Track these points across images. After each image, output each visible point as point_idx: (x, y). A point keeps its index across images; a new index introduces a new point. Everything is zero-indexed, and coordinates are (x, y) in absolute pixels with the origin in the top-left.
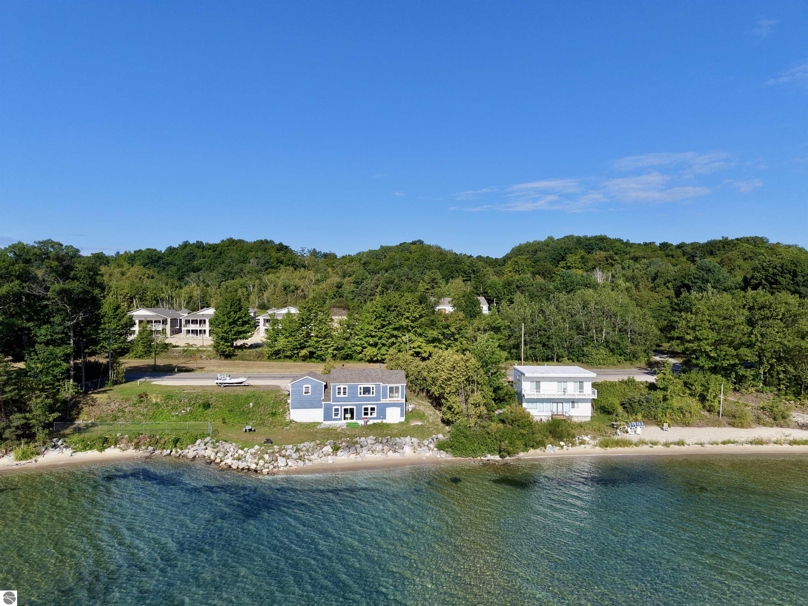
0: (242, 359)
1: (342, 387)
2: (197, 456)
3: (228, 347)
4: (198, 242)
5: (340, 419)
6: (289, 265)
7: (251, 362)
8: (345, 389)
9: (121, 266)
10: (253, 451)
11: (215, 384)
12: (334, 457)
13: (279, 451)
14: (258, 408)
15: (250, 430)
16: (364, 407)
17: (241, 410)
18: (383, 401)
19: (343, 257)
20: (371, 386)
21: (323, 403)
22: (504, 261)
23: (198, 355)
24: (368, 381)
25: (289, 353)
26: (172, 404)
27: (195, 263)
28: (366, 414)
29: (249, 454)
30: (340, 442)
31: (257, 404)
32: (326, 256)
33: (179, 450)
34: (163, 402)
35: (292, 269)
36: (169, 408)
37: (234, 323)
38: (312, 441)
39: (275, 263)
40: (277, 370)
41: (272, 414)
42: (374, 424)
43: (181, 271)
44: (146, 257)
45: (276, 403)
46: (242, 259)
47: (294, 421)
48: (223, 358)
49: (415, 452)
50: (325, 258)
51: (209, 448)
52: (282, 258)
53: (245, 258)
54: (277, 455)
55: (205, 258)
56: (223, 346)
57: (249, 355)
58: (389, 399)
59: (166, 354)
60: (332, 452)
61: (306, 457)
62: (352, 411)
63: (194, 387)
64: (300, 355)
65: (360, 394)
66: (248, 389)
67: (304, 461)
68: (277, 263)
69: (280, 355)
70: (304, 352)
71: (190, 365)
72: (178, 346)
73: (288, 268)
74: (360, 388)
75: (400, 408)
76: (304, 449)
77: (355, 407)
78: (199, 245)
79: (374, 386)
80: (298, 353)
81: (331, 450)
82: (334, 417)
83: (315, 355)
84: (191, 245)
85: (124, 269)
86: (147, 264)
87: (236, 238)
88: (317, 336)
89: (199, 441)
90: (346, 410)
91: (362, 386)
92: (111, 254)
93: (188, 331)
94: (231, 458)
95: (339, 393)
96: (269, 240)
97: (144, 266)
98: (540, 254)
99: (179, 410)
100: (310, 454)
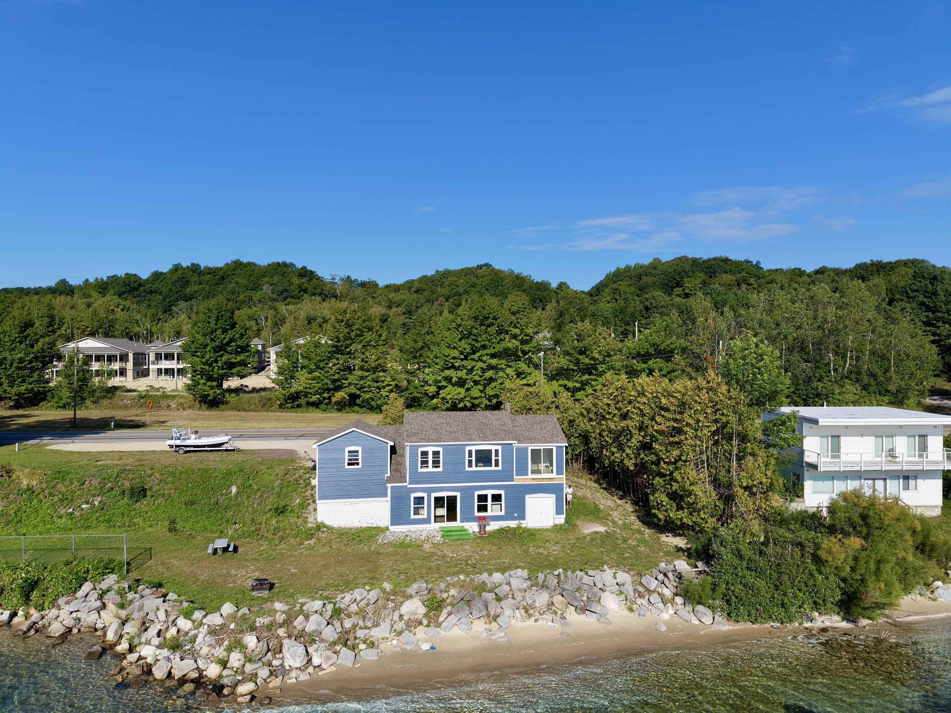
0: (237, 409)
1: (430, 450)
2: (75, 631)
3: (212, 387)
4: (193, 264)
5: (427, 521)
6: (315, 294)
7: (251, 413)
8: (436, 453)
9: (89, 296)
10: (215, 619)
11: (168, 449)
12: (432, 631)
13: (287, 623)
14: (248, 497)
15: (225, 550)
16: (477, 493)
17: (212, 501)
18: (519, 480)
19: (387, 286)
20: (493, 448)
21: (389, 485)
22: (598, 289)
23: (164, 403)
24: (485, 438)
25: (314, 398)
26: (64, 489)
27: (188, 290)
28: (483, 508)
29: (204, 630)
30: (443, 586)
31: (244, 488)
32: (363, 285)
33: (32, 611)
34: (44, 485)
35: (319, 299)
36: (56, 499)
37: (221, 348)
38: (373, 586)
39: (297, 291)
40: (293, 425)
41: (277, 509)
42: (502, 531)
43: (168, 300)
44: (121, 284)
45: (287, 487)
46: (251, 285)
47: (325, 526)
48: (204, 407)
49: (631, 610)
50: (363, 287)
51: (111, 606)
52: (306, 285)
53: (256, 285)
54: (281, 632)
55: (201, 284)
56: (205, 387)
57: (249, 402)
58: (530, 476)
59: (109, 401)
60: (426, 615)
61: (360, 633)
62: (452, 501)
63: (121, 455)
64: (334, 400)
65: (470, 465)
66: (231, 457)
67: (353, 648)
68: (300, 292)
69: (300, 401)
70: (340, 395)
71: (147, 418)
72: (134, 391)
73: (313, 298)
74: (470, 452)
75: (554, 496)
76: (354, 608)
77: (458, 494)
78: (195, 269)
79: (499, 448)
80: (330, 398)
81: (422, 610)
82: (413, 517)
83: (358, 401)
84: (184, 269)
85: (92, 300)
86: (123, 293)
87: (245, 260)
88: (362, 368)
89: (87, 587)
90: (439, 502)
91: (474, 448)
92: (78, 284)
93: (159, 371)
94: (156, 641)
95: (424, 463)
96: (288, 262)
97: (120, 296)
98: (645, 280)
99: (76, 503)
100: (369, 624)
